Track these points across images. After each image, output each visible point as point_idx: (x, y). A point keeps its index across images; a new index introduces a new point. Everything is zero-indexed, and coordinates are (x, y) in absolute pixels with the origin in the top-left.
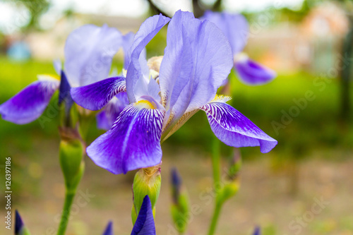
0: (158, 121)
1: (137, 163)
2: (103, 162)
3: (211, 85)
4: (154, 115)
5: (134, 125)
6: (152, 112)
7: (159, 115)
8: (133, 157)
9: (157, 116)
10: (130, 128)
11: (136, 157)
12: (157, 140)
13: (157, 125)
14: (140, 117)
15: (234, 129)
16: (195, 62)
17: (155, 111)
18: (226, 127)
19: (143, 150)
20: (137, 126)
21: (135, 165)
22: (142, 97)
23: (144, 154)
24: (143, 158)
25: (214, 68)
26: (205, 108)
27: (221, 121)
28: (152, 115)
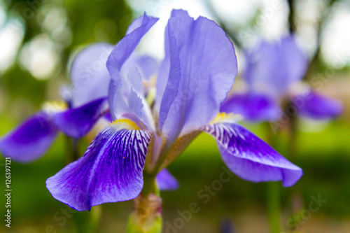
0: (141, 145)
1: (104, 197)
2: (63, 196)
3: (211, 99)
4: (135, 137)
5: (106, 149)
6: (133, 133)
7: (142, 137)
8: (100, 189)
9: (139, 138)
10: (101, 153)
11: (104, 189)
12: (139, 168)
13: (140, 150)
14: (116, 139)
15: (244, 155)
16: (188, 70)
17: (138, 132)
18: (234, 152)
19: (114, 181)
20: (111, 151)
21: (102, 199)
22: (125, 115)
23: (115, 186)
24: (112, 190)
25: (215, 77)
26: (207, 128)
27: (229, 146)
28: (133, 137)
